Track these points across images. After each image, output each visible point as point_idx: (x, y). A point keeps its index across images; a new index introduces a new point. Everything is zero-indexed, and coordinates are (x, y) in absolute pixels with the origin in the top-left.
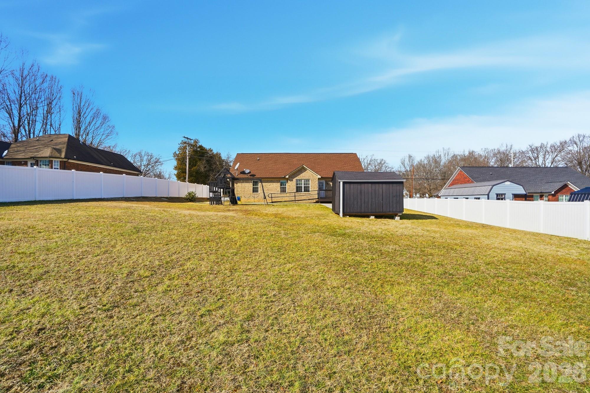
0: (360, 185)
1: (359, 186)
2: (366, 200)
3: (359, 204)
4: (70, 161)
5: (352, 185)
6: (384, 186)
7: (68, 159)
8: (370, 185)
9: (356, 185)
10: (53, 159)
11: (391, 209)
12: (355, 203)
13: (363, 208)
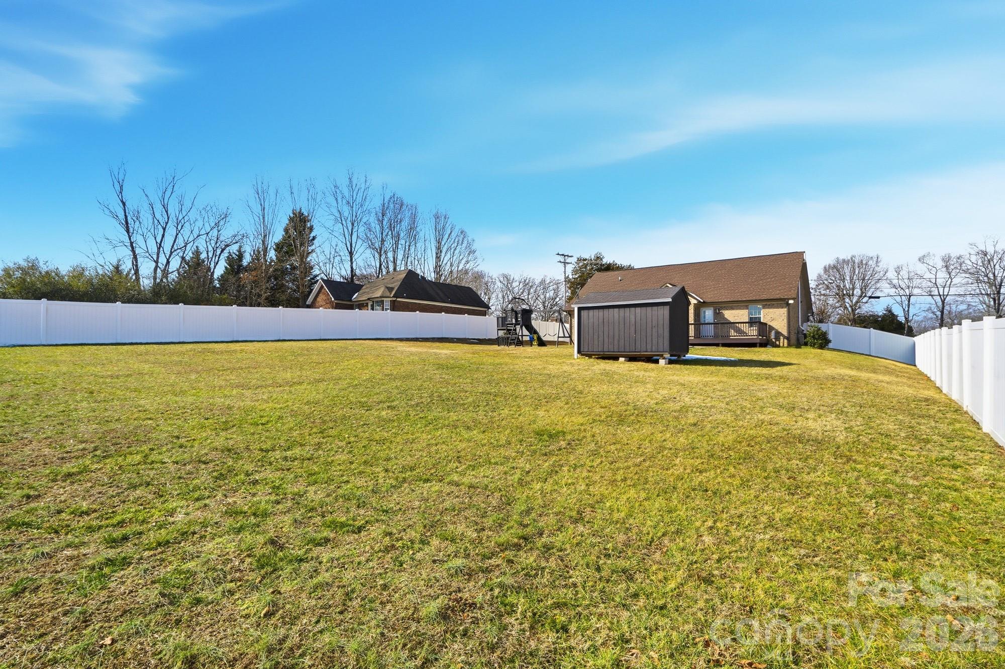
0: (602, 310)
1: (601, 312)
2: (611, 333)
3: (601, 339)
4: (398, 299)
5: (591, 312)
6: (638, 310)
7: (397, 298)
8: (616, 310)
9: (596, 311)
10: (385, 299)
11: (649, 348)
12: (596, 337)
13: (606, 346)
